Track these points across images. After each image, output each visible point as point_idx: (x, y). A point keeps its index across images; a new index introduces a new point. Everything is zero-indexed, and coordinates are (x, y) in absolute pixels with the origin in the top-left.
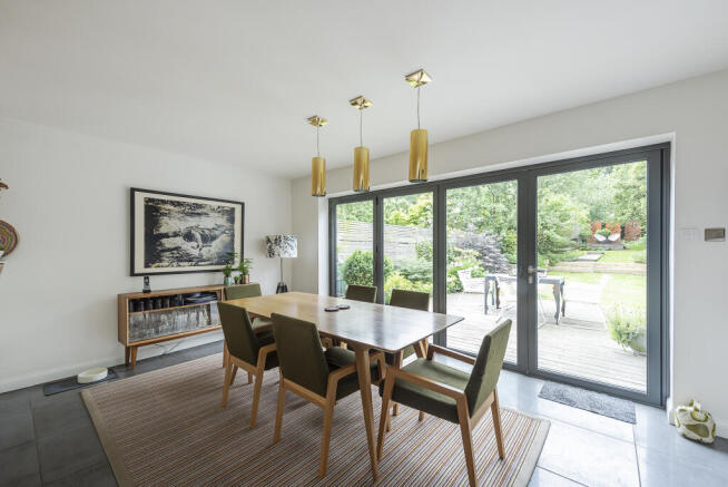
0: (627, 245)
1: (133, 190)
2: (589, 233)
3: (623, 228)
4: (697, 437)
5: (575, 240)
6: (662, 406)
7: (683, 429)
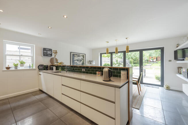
0: (158, 62)
1: (71, 53)
2: (149, 59)
3: (157, 58)
4: (167, 89)
5: (146, 61)
6: (163, 87)
7: (166, 88)
